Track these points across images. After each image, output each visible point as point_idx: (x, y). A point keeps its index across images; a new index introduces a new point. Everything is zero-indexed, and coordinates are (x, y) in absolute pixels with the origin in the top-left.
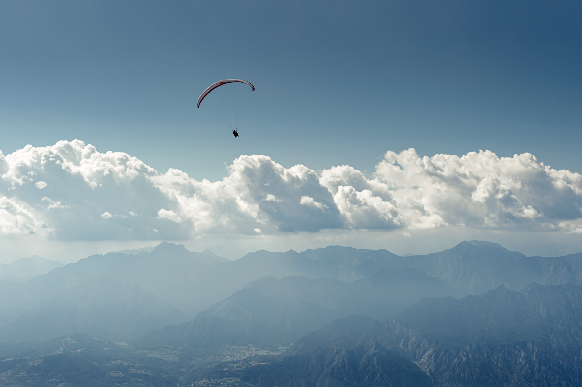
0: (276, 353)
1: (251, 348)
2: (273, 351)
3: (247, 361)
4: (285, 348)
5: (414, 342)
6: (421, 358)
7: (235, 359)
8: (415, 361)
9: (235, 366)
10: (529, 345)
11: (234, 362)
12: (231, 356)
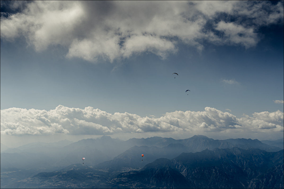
0: (138, 170)
1: (130, 168)
2: (137, 169)
3: (129, 172)
4: (141, 168)
5: (181, 166)
6: (183, 171)
7: (126, 172)
8: (181, 172)
9: (126, 174)
10: (216, 167)
11: (125, 173)
12: (124, 171)
